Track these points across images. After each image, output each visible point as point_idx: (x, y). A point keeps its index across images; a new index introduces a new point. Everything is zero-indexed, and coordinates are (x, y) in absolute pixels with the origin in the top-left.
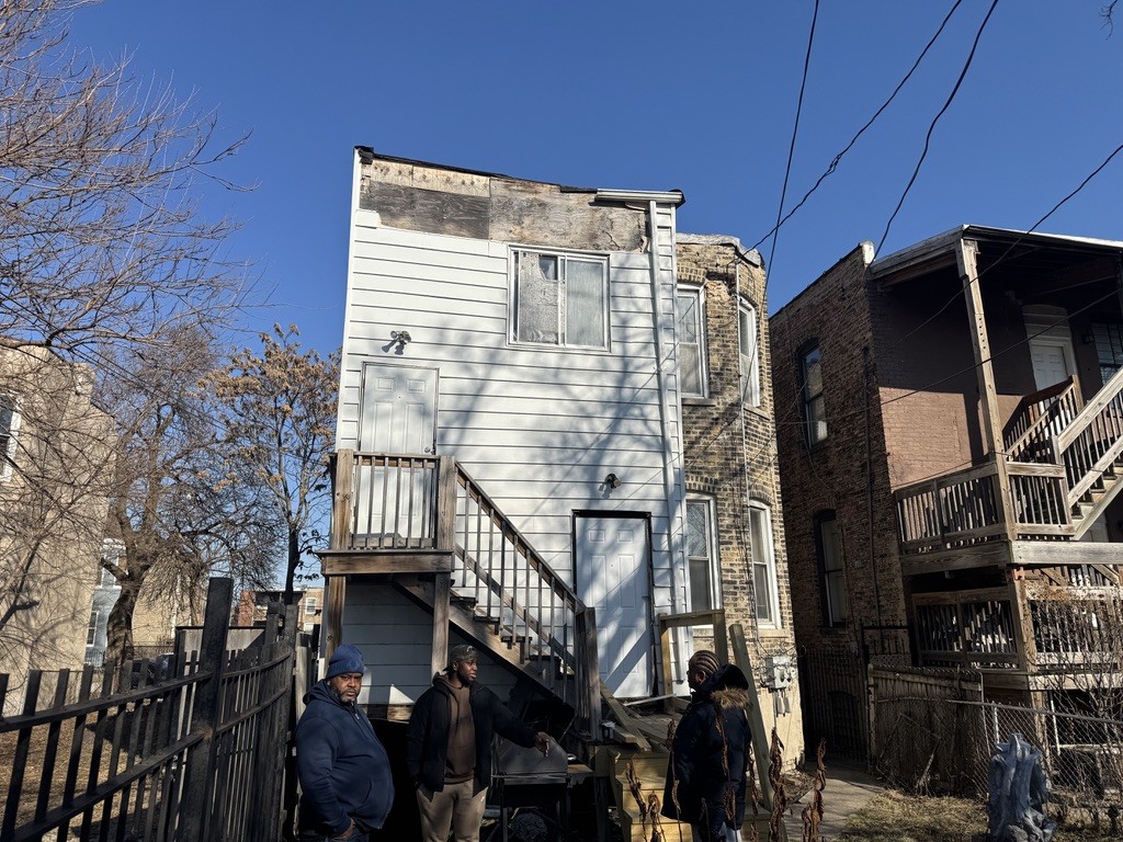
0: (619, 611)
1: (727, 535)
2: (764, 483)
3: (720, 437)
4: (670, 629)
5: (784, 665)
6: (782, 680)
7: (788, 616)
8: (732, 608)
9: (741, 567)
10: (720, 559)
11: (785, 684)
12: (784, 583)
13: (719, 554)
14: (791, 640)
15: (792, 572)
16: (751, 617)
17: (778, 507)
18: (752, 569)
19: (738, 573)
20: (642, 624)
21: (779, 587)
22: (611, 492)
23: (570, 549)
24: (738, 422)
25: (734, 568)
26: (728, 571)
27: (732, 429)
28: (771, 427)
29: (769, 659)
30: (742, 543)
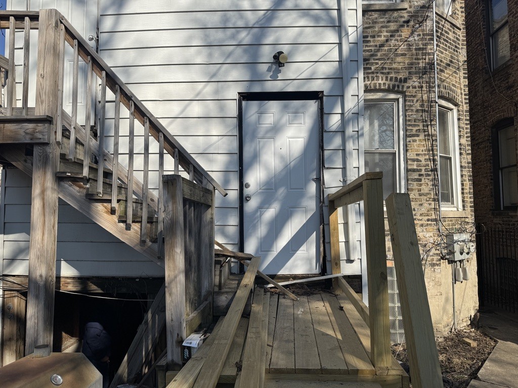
0: (281, 191)
1: (415, 129)
2: (453, 85)
3: (411, 39)
4: (340, 210)
5: (463, 241)
6: (461, 254)
7: (469, 199)
8: (416, 192)
9: (427, 157)
10: (407, 151)
11: (464, 256)
12: (468, 173)
13: (406, 146)
14: (471, 219)
15: (475, 163)
16: (434, 200)
17: (466, 107)
18: (438, 158)
19: (423, 162)
20: (311, 205)
21: (462, 176)
22: (280, 71)
23: (236, 132)
24: (429, 23)
25: (420, 158)
26: (413, 160)
27: (423, 30)
28: (461, 34)
29: (450, 236)
30: (428, 135)
